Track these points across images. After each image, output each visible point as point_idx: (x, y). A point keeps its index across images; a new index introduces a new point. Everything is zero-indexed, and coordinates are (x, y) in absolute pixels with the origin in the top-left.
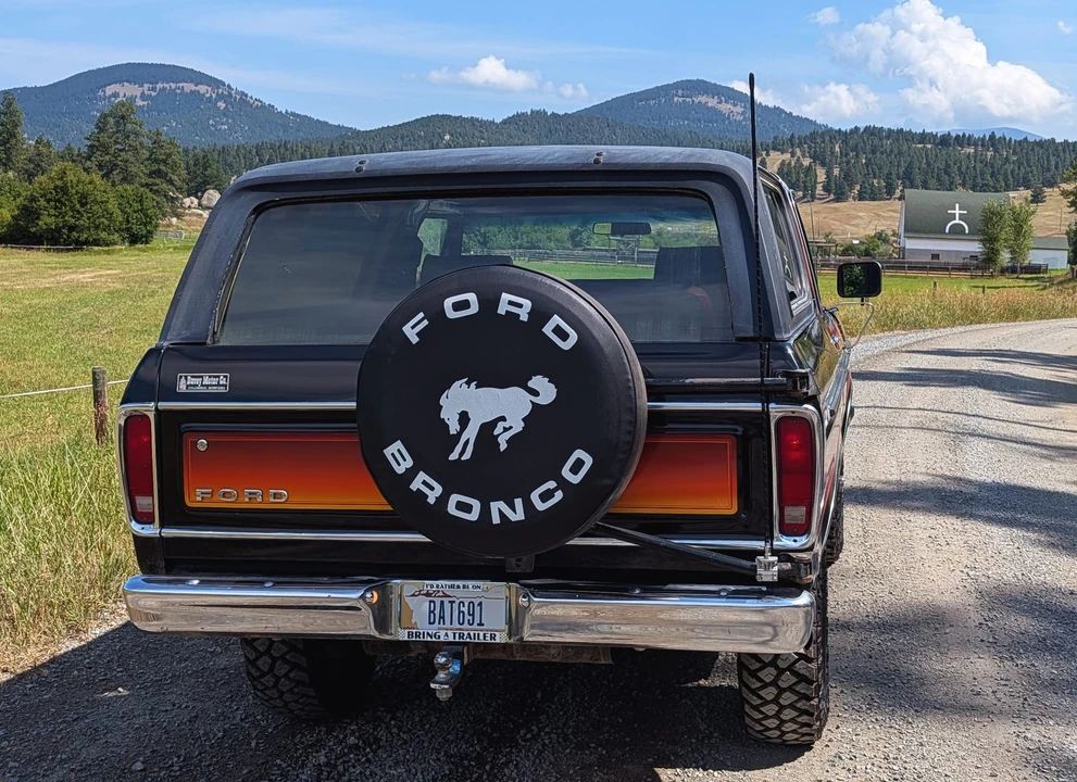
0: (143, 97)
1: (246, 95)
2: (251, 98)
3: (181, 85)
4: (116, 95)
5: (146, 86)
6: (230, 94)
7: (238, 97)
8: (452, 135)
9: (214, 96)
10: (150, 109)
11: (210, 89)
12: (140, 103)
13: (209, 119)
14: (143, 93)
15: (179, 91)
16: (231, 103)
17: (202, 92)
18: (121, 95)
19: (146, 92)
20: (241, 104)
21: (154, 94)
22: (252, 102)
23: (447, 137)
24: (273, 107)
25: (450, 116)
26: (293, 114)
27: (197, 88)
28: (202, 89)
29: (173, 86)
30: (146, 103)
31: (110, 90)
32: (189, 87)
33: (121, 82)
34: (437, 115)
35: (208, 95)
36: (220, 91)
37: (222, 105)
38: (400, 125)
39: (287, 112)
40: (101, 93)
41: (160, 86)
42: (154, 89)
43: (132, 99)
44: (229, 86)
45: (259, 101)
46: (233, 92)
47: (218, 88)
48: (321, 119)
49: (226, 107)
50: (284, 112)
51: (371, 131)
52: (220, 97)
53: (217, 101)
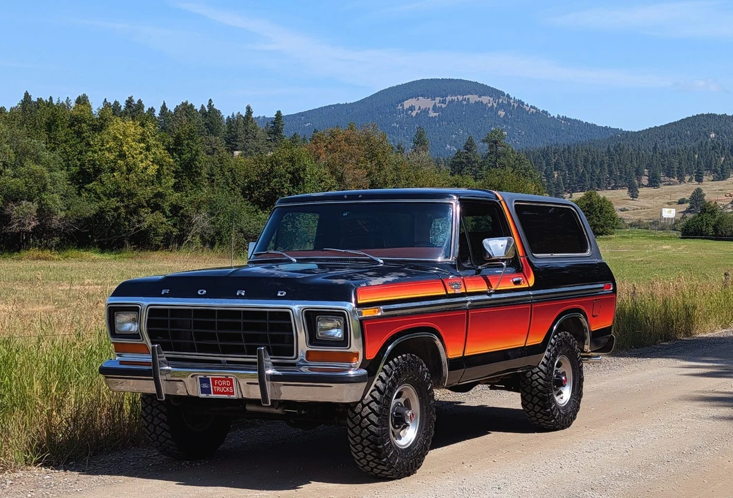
0: (435, 109)
1: (523, 103)
2: (527, 106)
3: (467, 97)
4: (412, 108)
5: (438, 99)
6: (509, 104)
7: (516, 105)
8: (717, 133)
9: (495, 105)
10: (440, 118)
11: (491, 99)
12: (432, 114)
13: (491, 126)
14: (435, 105)
15: (465, 103)
16: (510, 112)
17: (485, 102)
18: (417, 108)
19: (437, 105)
20: (518, 111)
21: (444, 106)
22: (528, 109)
23: (713, 135)
24: (547, 112)
25: (715, 115)
26: (565, 119)
27: (481, 99)
28: (485, 99)
29: (460, 98)
30: (437, 114)
31: (407, 104)
32: (473, 98)
33: (416, 96)
34: (703, 115)
35: (490, 105)
36: (501, 101)
37: (502, 113)
38: (666, 125)
39: (558, 117)
40: (400, 107)
41: (449, 98)
42: (444, 102)
43: (426, 111)
44: (508, 96)
45: (534, 108)
46: (512, 101)
47: (499, 98)
48: (590, 122)
49: (506, 114)
50: (556, 117)
51: (640, 132)
52: (501, 106)
53: (497, 110)
